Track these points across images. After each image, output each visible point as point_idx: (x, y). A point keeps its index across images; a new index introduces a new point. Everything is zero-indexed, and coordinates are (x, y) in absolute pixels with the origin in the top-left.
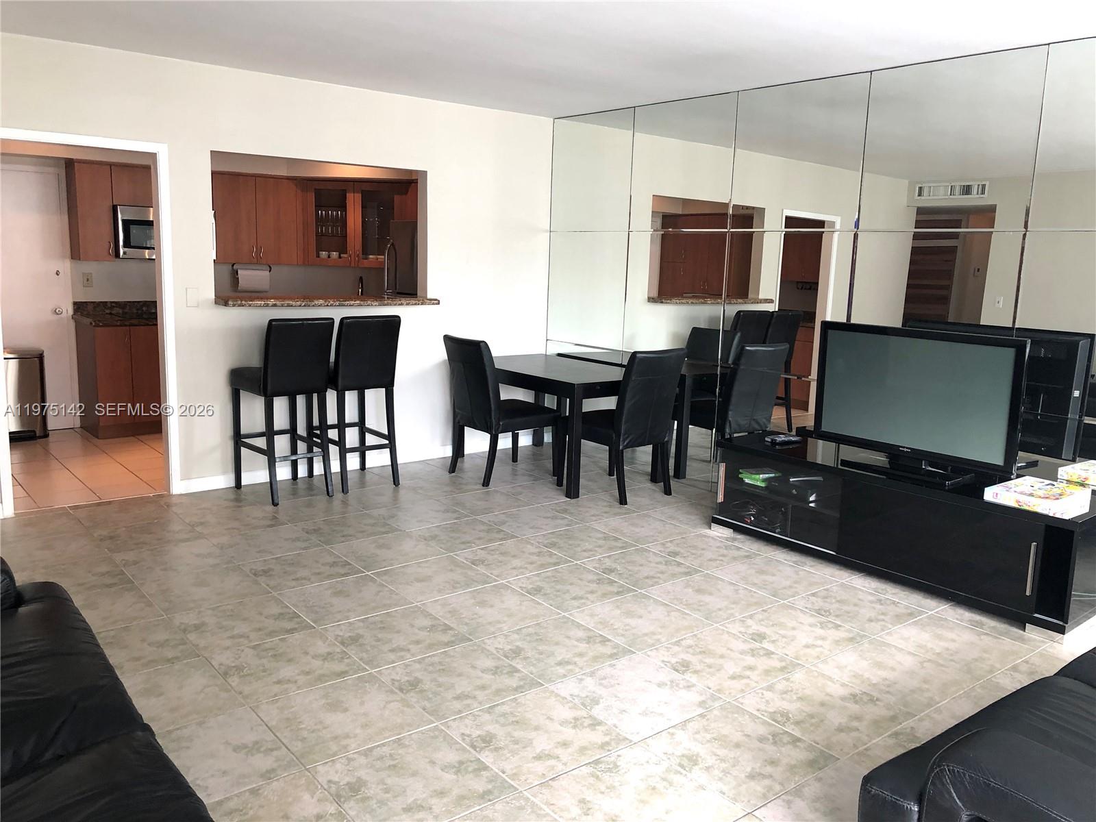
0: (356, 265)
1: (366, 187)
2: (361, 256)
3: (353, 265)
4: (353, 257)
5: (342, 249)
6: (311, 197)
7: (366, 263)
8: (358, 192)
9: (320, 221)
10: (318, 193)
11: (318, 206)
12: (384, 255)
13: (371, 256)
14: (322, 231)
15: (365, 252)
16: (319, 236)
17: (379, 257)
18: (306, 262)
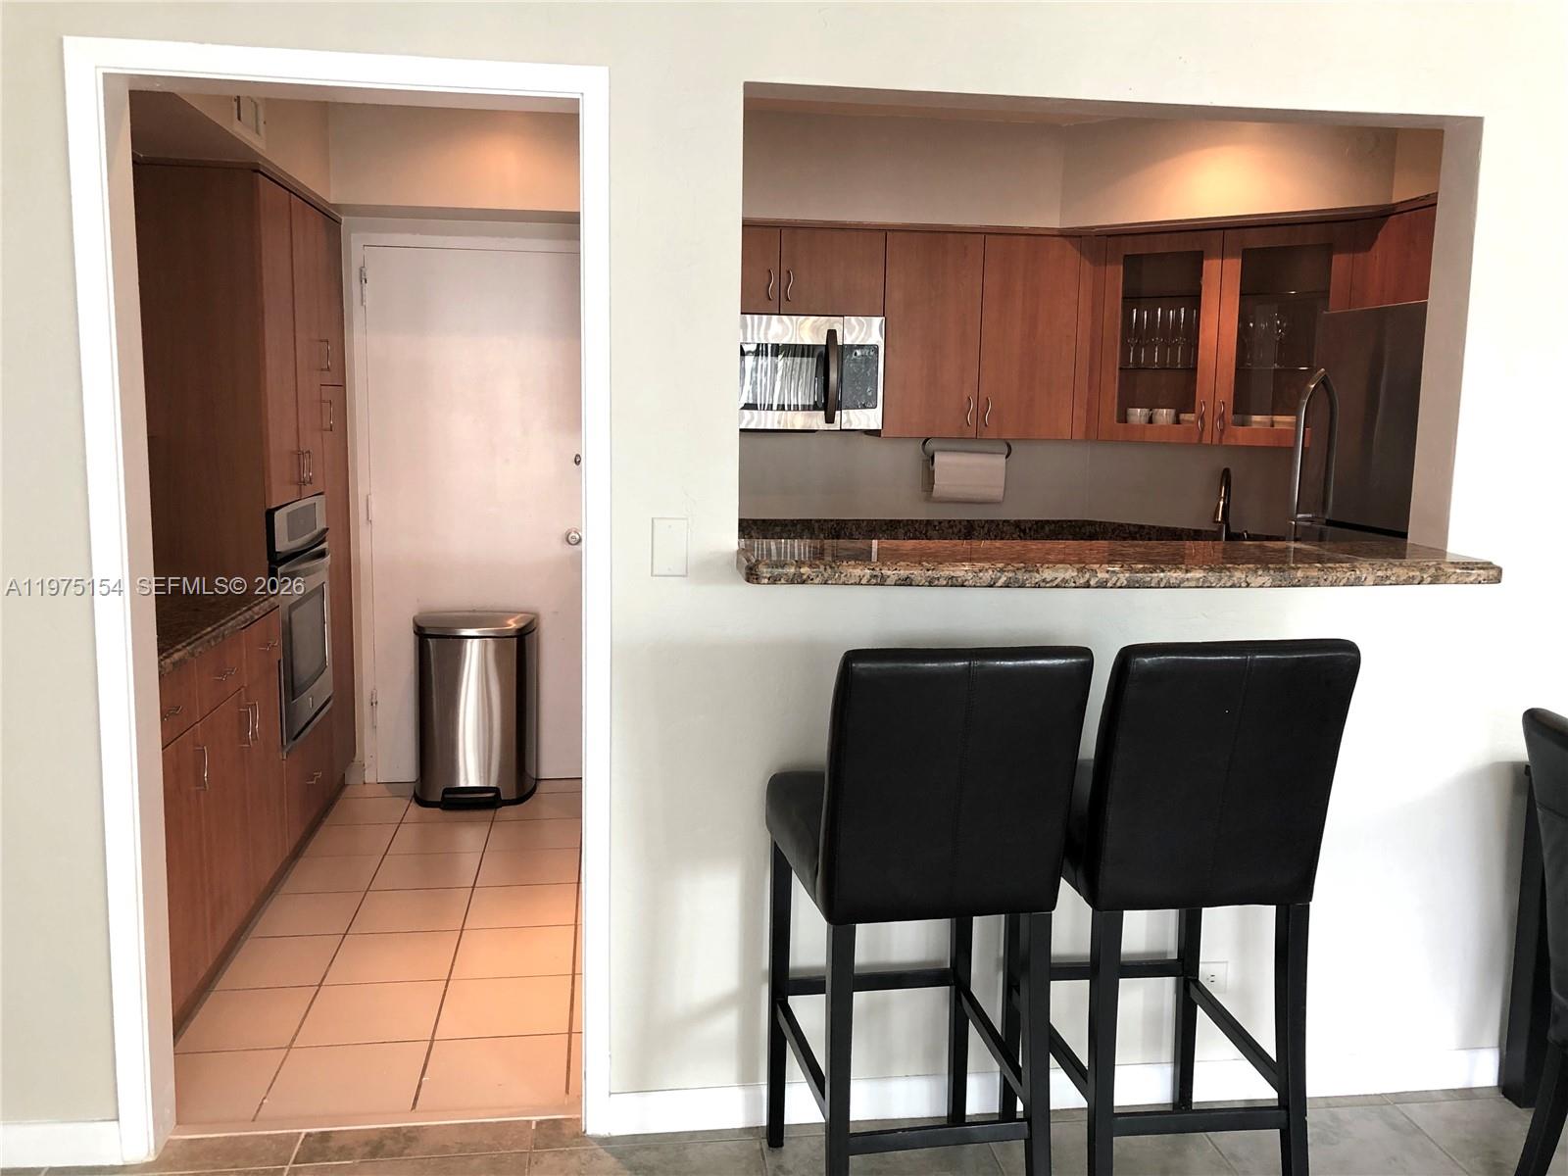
0: (1216, 441)
1: (1255, 240)
2: (1230, 417)
3: (1207, 439)
4: (1208, 420)
5: (1184, 403)
6: (1116, 275)
7: (1240, 436)
8: (1233, 255)
9: (1131, 334)
10: (1133, 264)
11: (1131, 299)
12: (1295, 412)
13: (1256, 418)
14: (1137, 356)
15: (1243, 406)
16: (1129, 372)
17: (1277, 418)
18: (1093, 434)
